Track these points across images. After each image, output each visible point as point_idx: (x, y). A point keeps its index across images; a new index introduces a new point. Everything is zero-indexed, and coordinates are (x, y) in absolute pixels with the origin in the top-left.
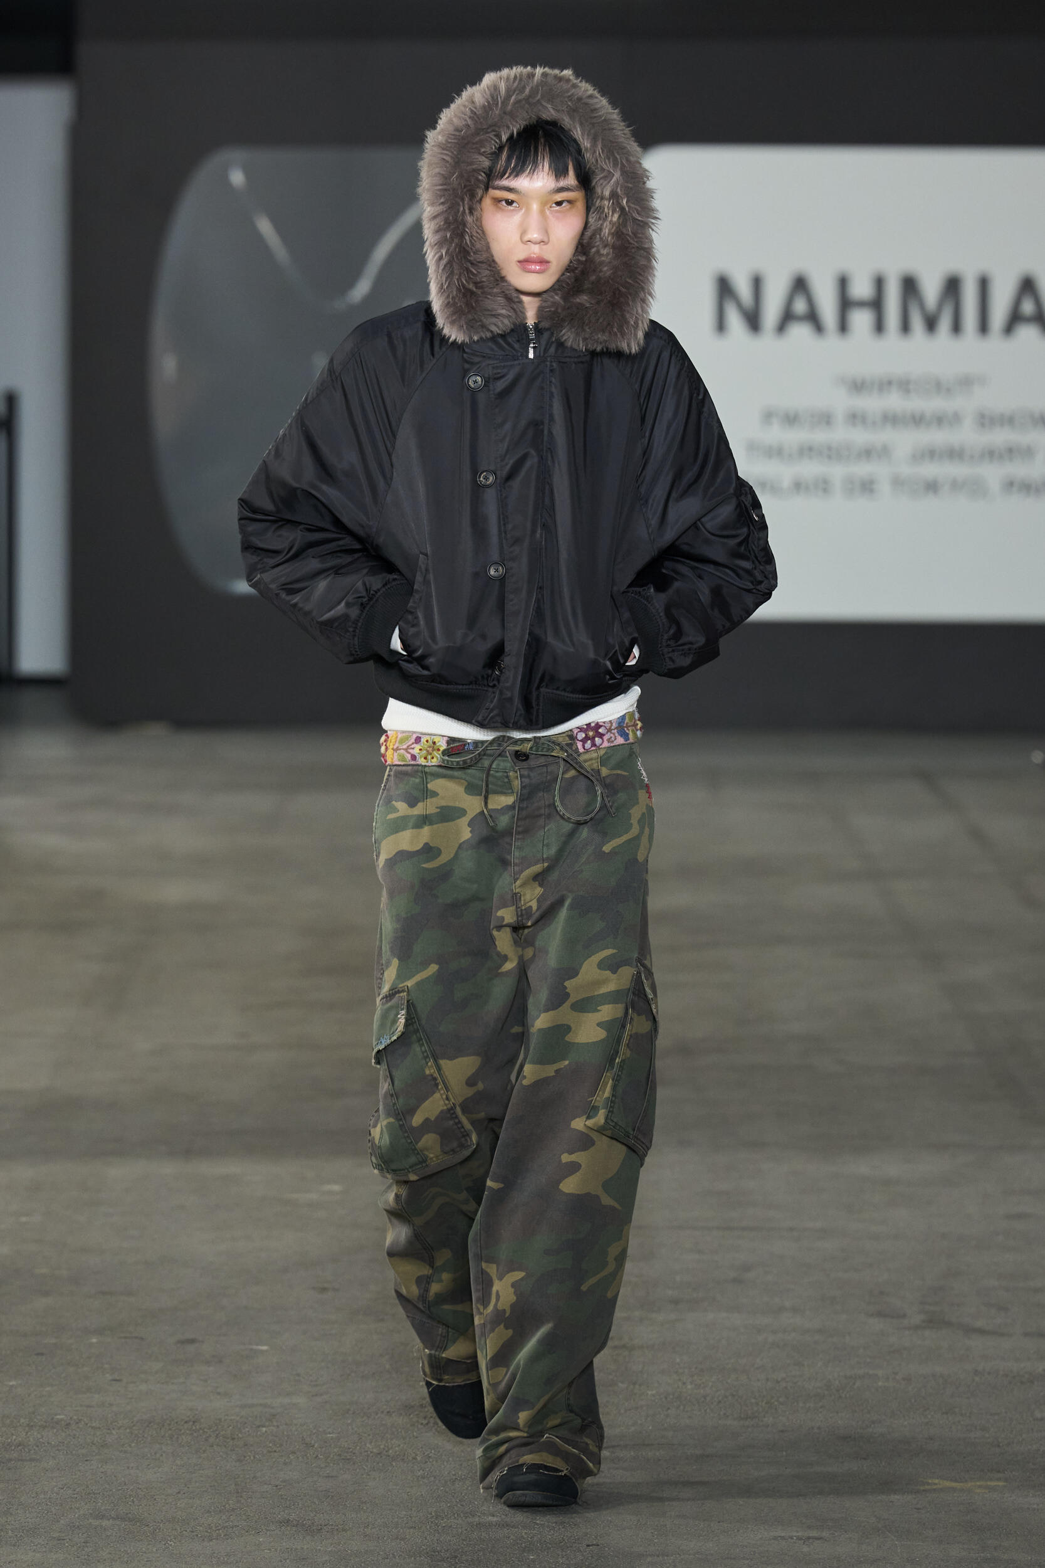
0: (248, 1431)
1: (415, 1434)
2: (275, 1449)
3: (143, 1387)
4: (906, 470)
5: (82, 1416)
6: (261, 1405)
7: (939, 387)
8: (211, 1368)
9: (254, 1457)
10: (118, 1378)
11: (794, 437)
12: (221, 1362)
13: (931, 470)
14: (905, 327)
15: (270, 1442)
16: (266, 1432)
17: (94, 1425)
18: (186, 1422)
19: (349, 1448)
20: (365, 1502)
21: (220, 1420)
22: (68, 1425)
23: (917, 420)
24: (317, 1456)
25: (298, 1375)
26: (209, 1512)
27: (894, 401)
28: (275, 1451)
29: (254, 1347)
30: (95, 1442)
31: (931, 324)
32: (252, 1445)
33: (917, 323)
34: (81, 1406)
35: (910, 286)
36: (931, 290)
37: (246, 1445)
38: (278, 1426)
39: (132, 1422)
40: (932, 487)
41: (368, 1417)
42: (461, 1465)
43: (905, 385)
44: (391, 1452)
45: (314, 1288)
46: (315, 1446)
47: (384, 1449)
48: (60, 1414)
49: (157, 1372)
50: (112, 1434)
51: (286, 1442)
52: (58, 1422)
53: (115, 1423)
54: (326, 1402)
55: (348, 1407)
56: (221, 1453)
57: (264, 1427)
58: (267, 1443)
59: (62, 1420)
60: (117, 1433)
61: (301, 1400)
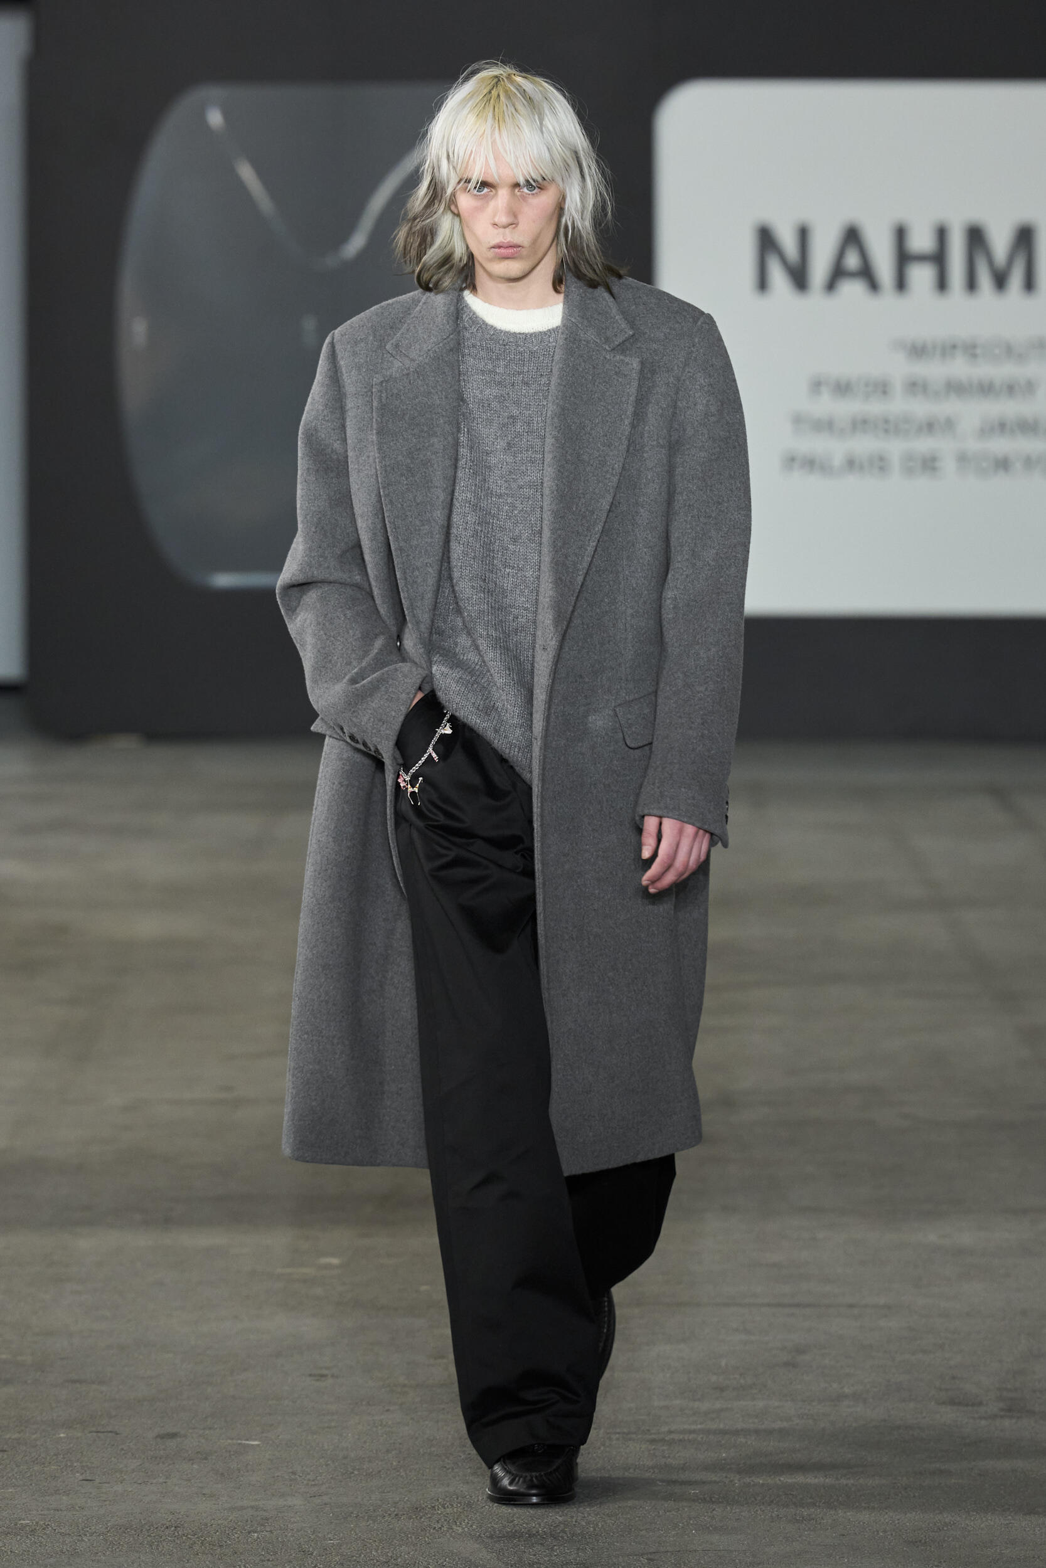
0: (238, 1538)
1: (427, 1539)
2: (268, 1557)
3: (119, 1488)
4: (973, 445)
5: (49, 1521)
6: (252, 1507)
7: (1010, 351)
8: (195, 1466)
10: (89, 1478)
11: (846, 409)
12: (206, 1459)
13: (1001, 445)
14: (972, 284)
15: (263, 1549)
16: (258, 1538)
17: (63, 1531)
18: (167, 1527)
19: (353, 1556)
21: (206, 1525)
22: (33, 1531)
23: (985, 389)
25: (294, 1473)
27: (960, 368)
28: (268, 1560)
29: (244, 1442)
30: (65, 1550)
31: (1000, 281)
32: (241, 1553)
33: (985, 279)
34: (48, 1509)
35: (976, 236)
36: (1000, 241)
37: (236, 1553)
38: (271, 1531)
39: (107, 1528)
40: (1003, 464)
41: (374, 1521)
43: (971, 350)
44: (399, 1560)
45: (310, 1375)
46: (314, 1554)
47: (391, 1557)
48: (24, 1520)
49: (133, 1471)
50: (83, 1540)
51: (281, 1549)
52: (23, 1527)
53: (88, 1529)
54: (326, 1504)
55: (351, 1509)
56: (207, 1563)
57: (255, 1532)
58: (260, 1550)
59: (27, 1525)
60: (89, 1540)
61: (297, 1502)
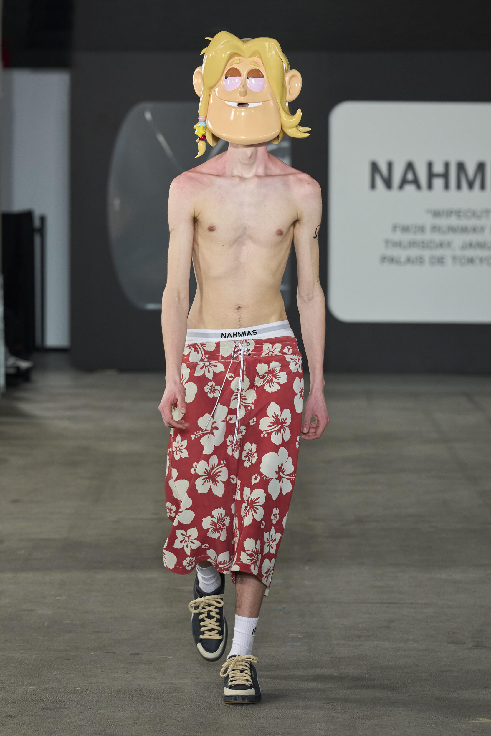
0: (165, 695)
3: (116, 675)
4: (459, 253)
5: (88, 688)
6: (170, 683)
7: (474, 214)
8: (147, 667)
9: (168, 707)
10: (104, 671)
11: (407, 237)
12: (151, 663)
13: (470, 253)
14: (459, 187)
16: (173, 695)
17: (94, 692)
18: (136, 691)
19: (211, 703)
20: (220, 728)
21: (152, 690)
22: (82, 692)
23: (464, 230)
24: (197, 707)
25: (187, 669)
26: (148, 732)
27: (453, 221)
28: (177, 704)
29: (166, 657)
30: (95, 700)
31: (471, 185)
32: (166, 702)
33: (464, 184)
34: (88, 683)
35: (461, 167)
36: (471, 169)
37: (164, 701)
38: (178, 693)
39: (111, 691)
40: (471, 261)
42: (263, 711)
43: (458, 214)
46: (196, 702)
48: (78, 687)
49: (122, 668)
50: (102, 696)
51: (182, 700)
52: (77, 691)
53: (104, 692)
54: (200, 682)
55: (210, 684)
56: (153, 705)
57: (172, 693)
58: (174, 701)
59: (79, 690)
60: (104, 696)
61: (189, 681)
